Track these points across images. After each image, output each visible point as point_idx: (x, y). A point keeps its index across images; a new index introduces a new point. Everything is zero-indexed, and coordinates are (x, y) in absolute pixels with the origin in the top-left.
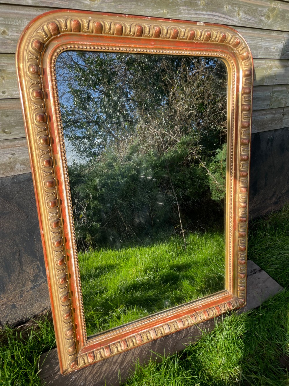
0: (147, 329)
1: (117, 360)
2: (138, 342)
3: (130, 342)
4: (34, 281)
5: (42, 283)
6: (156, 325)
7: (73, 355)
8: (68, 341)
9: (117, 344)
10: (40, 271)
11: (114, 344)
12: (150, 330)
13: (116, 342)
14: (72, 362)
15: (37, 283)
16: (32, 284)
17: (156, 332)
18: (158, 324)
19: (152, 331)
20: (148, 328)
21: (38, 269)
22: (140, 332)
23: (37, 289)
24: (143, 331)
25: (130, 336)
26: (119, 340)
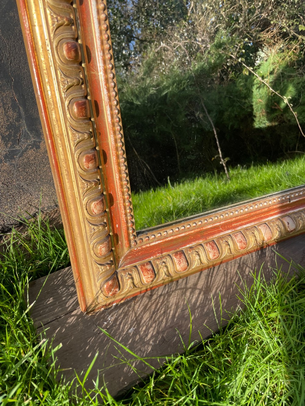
0: (253, 224)
1: (196, 285)
2: (238, 244)
3: (224, 245)
4: (9, 141)
5: (27, 148)
6: (267, 217)
7: (108, 264)
8: (95, 227)
9: (199, 249)
10: (20, 116)
11: (191, 248)
12: (259, 225)
13: (194, 244)
14: (107, 281)
15: (17, 147)
16: (6, 145)
17: (271, 228)
18: (272, 215)
19: (261, 226)
20: (254, 221)
21: (14, 110)
22: (239, 228)
23: (17, 160)
24: (245, 226)
25: (222, 234)
26: (201, 241)
